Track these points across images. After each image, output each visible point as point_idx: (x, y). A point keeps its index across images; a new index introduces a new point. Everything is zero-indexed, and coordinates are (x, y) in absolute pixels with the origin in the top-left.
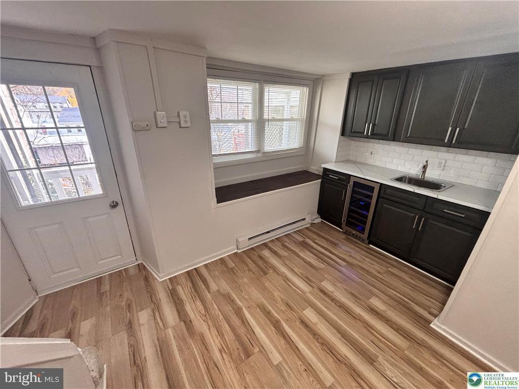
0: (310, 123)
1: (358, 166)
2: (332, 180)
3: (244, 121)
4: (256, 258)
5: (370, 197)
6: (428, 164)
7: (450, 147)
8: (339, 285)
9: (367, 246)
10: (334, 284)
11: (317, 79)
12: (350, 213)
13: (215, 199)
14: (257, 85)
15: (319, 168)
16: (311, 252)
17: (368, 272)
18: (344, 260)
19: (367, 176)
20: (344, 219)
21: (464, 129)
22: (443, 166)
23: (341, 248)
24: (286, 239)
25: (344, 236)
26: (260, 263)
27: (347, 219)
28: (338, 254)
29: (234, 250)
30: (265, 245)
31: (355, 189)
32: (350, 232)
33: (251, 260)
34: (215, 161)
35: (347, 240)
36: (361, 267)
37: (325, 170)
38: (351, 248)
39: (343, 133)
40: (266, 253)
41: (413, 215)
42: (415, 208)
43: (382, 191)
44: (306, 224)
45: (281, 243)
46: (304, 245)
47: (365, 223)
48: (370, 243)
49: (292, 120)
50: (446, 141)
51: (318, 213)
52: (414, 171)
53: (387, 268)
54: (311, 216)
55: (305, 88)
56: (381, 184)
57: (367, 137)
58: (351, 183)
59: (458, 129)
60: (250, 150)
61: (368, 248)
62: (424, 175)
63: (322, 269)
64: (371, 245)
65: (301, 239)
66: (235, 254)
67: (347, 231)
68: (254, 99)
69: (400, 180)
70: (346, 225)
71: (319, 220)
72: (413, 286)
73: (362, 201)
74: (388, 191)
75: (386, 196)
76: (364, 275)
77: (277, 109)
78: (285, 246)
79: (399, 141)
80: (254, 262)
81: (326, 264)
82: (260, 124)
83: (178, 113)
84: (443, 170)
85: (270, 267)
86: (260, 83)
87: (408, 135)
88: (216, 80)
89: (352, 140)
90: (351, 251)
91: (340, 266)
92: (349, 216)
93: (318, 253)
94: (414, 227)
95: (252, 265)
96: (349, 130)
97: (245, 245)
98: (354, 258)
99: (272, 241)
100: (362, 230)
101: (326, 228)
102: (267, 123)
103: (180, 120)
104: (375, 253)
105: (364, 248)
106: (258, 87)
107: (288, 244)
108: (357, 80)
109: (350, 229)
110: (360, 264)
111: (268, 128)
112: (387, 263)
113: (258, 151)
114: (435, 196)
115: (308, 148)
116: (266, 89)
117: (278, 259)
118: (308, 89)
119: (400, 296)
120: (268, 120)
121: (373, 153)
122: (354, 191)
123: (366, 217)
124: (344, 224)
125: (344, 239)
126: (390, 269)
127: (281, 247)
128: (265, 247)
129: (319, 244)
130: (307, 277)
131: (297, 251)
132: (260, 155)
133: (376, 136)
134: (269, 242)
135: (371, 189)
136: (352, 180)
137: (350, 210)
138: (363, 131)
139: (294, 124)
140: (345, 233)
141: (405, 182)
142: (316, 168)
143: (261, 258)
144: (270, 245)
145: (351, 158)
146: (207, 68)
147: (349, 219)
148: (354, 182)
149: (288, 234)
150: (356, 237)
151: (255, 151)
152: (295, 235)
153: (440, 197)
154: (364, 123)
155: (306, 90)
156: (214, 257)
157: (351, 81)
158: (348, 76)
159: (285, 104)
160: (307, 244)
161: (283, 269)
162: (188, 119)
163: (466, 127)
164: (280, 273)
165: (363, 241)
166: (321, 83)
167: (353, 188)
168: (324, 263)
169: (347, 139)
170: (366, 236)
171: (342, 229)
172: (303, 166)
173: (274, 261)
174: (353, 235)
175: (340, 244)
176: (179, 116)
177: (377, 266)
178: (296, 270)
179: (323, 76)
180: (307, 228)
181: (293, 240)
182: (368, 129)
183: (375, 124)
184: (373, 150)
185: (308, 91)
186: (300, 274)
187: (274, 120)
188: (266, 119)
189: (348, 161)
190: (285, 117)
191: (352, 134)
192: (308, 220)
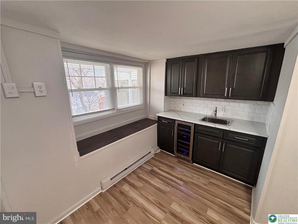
0: (146, 89)
1: (177, 113)
2: (164, 123)
3: (100, 89)
4: (118, 195)
5: (190, 133)
6: (217, 109)
7: (228, 98)
8: (183, 204)
9: (192, 164)
10: (179, 204)
11: (147, 63)
12: (178, 144)
13: (78, 153)
14: (108, 65)
15: (155, 116)
16: (159, 179)
17: (198, 186)
18: (181, 179)
19: (185, 119)
20: (175, 148)
21: (233, 88)
22: (225, 110)
23: (177, 170)
24: (139, 171)
25: (176, 160)
26: (122, 198)
27: (177, 148)
28: (176, 175)
29: (99, 190)
30: (124, 179)
31: (179, 128)
32: (180, 157)
33: (114, 197)
34: (74, 121)
35: (179, 162)
36: (192, 183)
37: (159, 117)
38: (184, 169)
39: (166, 94)
40: (126, 188)
41: (217, 142)
42: (217, 137)
43: (196, 128)
44: (151, 155)
45: (137, 175)
46: (153, 173)
47: (189, 150)
48: (193, 162)
49: (134, 87)
50: (226, 96)
51: (158, 145)
52: (209, 113)
53: (209, 180)
54: (154, 149)
55: (140, 68)
56: (195, 124)
57: (181, 96)
58: (176, 125)
59: (231, 88)
60: (107, 109)
61: (193, 166)
62: (216, 115)
63: (169, 192)
64: (194, 164)
65: (150, 168)
66: (100, 195)
67: (178, 156)
68: (107, 74)
69: (204, 120)
70: (177, 152)
71: (159, 150)
72: (228, 191)
73: (185, 135)
74: (200, 128)
75: (199, 131)
76: (196, 190)
77: (124, 82)
78: (140, 178)
79: (200, 97)
80: (117, 199)
81: (171, 187)
82: (113, 91)
83: (32, 84)
84: (225, 112)
85: (130, 201)
86: (110, 64)
87: (204, 93)
88: (75, 60)
89: (171, 98)
90: (184, 170)
91: (180, 185)
92: (178, 146)
93: (163, 178)
94: (219, 150)
95: (115, 203)
96: (169, 92)
97: (108, 184)
98: (187, 177)
99: (130, 175)
100: (188, 154)
101: (165, 155)
102: (118, 90)
103: (34, 90)
104: (198, 170)
105: (190, 166)
106: (109, 66)
107: (141, 175)
108: (170, 63)
109: (180, 155)
110: (192, 180)
111: (119, 94)
112: (207, 175)
113: (113, 109)
114: (228, 129)
115: (146, 105)
116: (115, 68)
117: (136, 191)
118: (142, 69)
119: (224, 202)
120: (119, 88)
121: (184, 105)
122: (178, 130)
123: (189, 146)
124: (175, 152)
125: (177, 162)
126: (210, 180)
127: (137, 179)
128: (124, 182)
129: (162, 170)
130: (159, 203)
131: (149, 180)
132: (115, 111)
133: (186, 94)
134: (127, 176)
135: (189, 128)
136: (177, 123)
137: (178, 142)
138: (178, 92)
139: (136, 90)
140: (177, 157)
141: (207, 121)
142: (152, 116)
143: (122, 193)
144: (128, 179)
145: (172, 108)
146: (62, 50)
147: (178, 148)
148: (178, 124)
149: (140, 166)
150: (184, 159)
151: (110, 109)
152: (145, 166)
153: (231, 130)
154: (178, 87)
155: (141, 69)
156: (80, 204)
157: (167, 64)
158: (165, 61)
159: (129, 79)
160: (155, 172)
161: (141, 201)
162: (44, 89)
163: (234, 87)
164: (138, 205)
165: (189, 161)
166: (150, 65)
167: (178, 128)
168: (169, 186)
169: (169, 98)
170: (190, 158)
171: (174, 155)
172: (145, 115)
173: (133, 194)
174: (182, 158)
175: (176, 167)
176: (33, 87)
177: (202, 180)
178: (150, 198)
179: (150, 61)
180: (152, 158)
181: (145, 171)
182: (181, 91)
183: (184, 88)
184: (184, 103)
185: (142, 70)
186: (154, 202)
187: (122, 88)
188: (117, 88)
189: (170, 111)
190: (129, 86)
191: (171, 95)
192: (153, 153)
